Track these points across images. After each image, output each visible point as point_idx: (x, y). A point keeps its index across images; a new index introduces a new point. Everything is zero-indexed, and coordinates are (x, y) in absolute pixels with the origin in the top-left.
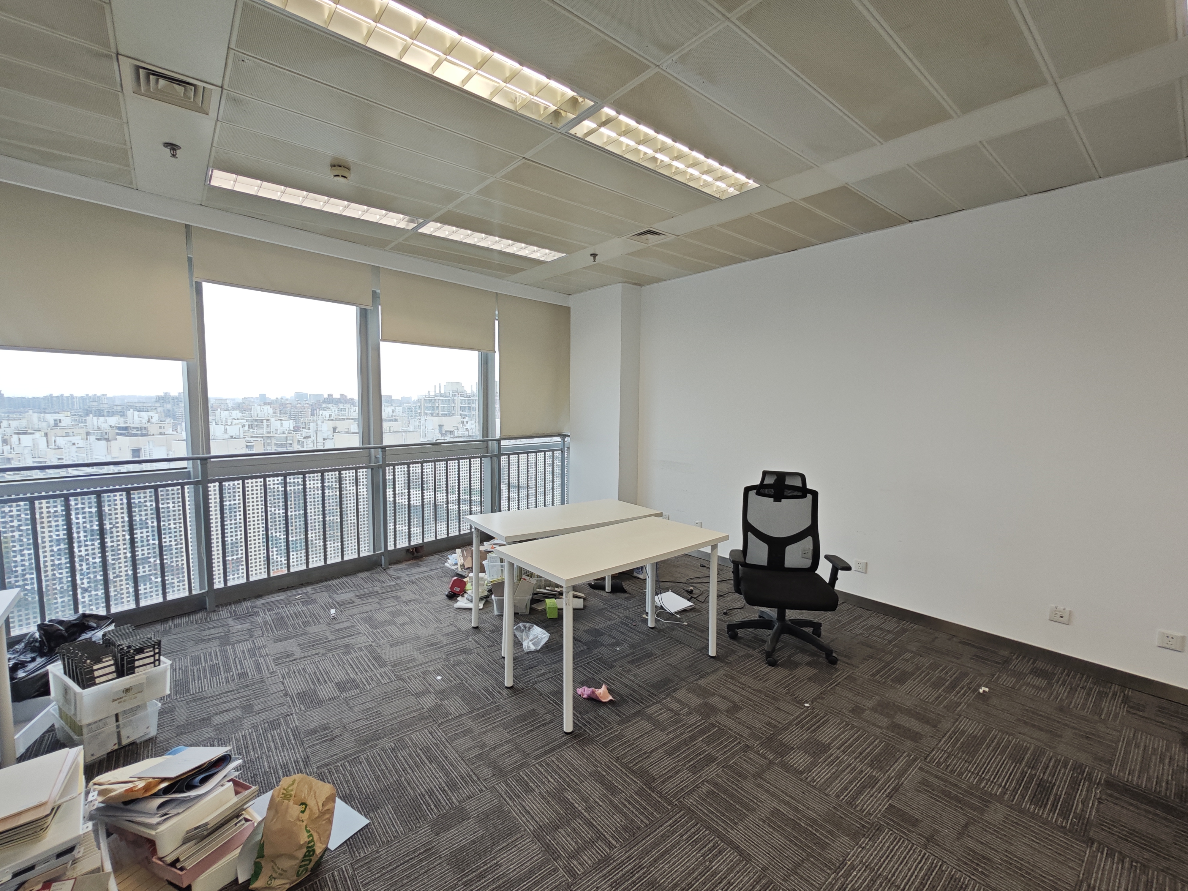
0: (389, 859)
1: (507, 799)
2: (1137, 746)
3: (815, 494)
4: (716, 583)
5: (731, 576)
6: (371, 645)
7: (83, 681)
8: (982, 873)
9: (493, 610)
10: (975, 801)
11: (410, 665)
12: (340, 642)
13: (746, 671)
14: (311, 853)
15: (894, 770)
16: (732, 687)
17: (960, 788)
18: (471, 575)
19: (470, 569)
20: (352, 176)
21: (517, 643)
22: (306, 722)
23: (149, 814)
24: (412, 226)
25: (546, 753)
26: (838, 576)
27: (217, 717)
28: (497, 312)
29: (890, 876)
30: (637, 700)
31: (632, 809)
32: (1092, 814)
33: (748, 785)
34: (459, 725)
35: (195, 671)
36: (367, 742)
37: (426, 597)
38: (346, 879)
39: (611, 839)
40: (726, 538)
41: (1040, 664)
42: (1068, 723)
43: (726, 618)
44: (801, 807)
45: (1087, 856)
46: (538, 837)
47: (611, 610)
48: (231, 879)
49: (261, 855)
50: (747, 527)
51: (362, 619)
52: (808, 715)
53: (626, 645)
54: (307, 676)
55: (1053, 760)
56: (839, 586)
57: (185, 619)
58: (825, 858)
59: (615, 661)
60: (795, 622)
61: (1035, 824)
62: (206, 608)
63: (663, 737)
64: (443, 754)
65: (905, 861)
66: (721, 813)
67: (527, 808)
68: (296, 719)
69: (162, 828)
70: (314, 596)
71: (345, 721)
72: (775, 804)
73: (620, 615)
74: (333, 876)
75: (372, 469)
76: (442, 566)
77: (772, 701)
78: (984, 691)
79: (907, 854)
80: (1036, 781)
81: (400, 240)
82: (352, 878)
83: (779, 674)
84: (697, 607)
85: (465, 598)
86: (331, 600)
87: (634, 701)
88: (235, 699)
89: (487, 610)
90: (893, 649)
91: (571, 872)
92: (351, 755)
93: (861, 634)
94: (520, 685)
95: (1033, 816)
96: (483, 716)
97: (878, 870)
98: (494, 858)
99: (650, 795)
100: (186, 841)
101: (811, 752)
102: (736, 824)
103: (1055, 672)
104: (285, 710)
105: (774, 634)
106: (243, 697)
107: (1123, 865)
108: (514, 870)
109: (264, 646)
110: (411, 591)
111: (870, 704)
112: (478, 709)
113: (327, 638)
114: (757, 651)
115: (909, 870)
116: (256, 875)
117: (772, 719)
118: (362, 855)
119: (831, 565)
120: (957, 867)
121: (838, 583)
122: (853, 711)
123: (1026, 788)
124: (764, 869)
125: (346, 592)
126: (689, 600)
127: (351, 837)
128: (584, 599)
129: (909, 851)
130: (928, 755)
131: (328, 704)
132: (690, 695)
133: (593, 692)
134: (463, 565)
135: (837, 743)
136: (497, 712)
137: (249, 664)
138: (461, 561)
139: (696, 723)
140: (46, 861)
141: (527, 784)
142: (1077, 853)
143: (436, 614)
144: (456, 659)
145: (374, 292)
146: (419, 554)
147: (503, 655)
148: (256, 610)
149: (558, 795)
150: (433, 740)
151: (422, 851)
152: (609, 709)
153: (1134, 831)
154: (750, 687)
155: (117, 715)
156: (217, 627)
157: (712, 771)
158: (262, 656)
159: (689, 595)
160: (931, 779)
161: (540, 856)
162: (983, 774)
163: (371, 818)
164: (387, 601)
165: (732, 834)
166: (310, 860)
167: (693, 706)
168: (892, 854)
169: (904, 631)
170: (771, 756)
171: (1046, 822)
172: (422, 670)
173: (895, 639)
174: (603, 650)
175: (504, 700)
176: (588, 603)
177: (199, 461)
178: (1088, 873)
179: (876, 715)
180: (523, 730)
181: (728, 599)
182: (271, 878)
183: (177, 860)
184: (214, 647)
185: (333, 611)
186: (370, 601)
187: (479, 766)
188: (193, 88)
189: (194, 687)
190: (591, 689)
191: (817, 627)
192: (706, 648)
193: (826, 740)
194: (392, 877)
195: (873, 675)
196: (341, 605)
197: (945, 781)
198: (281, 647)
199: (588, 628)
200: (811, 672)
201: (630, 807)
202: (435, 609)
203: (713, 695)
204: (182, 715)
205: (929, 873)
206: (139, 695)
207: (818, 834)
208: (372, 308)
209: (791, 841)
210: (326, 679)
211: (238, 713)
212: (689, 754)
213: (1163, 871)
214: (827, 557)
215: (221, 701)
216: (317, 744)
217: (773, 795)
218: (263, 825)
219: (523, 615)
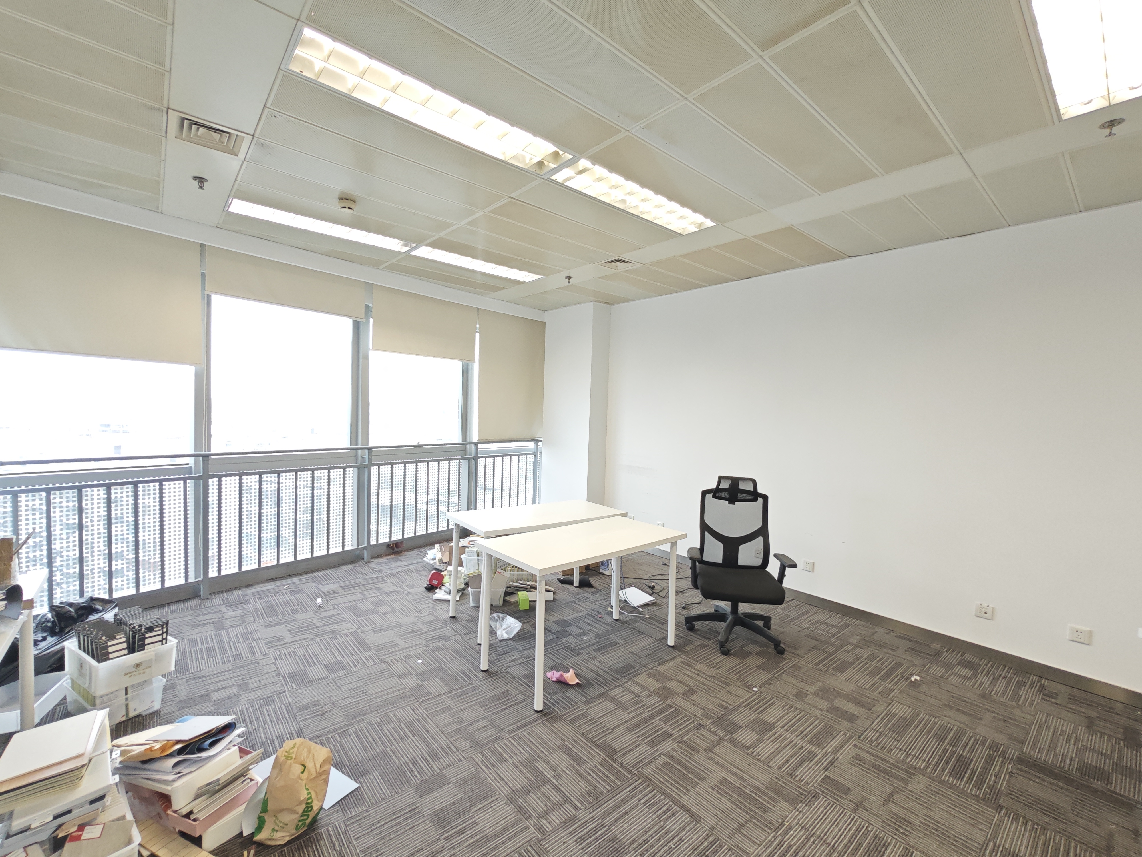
0: (378, 817)
1: (484, 768)
2: (1048, 728)
3: (765, 498)
4: (675, 580)
5: (689, 573)
6: (355, 632)
7: (98, 656)
8: (903, 833)
9: (469, 602)
10: (902, 774)
11: (393, 650)
12: (327, 629)
13: (701, 659)
14: (310, 809)
15: (831, 746)
16: (688, 673)
17: (888, 762)
18: (449, 568)
19: (449, 563)
20: (357, 208)
21: (493, 632)
22: (298, 699)
23: (165, 772)
24: (405, 249)
25: (518, 728)
26: (786, 573)
27: (216, 694)
28: (478, 326)
29: (822, 835)
30: (602, 683)
31: (596, 777)
32: (1003, 784)
33: (700, 757)
34: (439, 704)
35: (193, 652)
36: (355, 717)
37: (407, 589)
38: (339, 833)
39: (576, 802)
40: (684, 536)
41: (968, 657)
42: (989, 708)
43: (684, 612)
44: (746, 777)
45: (995, 820)
46: (511, 800)
47: (579, 603)
48: (237, 832)
49: (265, 810)
50: (704, 528)
51: (347, 608)
52: (757, 699)
53: (592, 635)
54: (297, 658)
55: (973, 739)
56: (786, 584)
57: (181, 606)
58: (766, 820)
59: (582, 649)
60: (747, 615)
61: (953, 793)
62: (200, 596)
63: (625, 716)
64: (425, 729)
65: (836, 823)
66: (675, 781)
67: (501, 775)
68: (288, 696)
69: (176, 784)
70: (301, 587)
71: (333, 699)
72: (724, 774)
73: (587, 607)
74: (328, 831)
75: (359, 469)
76: (420, 560)
77: (724, 686)
78: (916, 680)
79: (839, 817)
80: (957, 756)
81: (393, 261)
82: (345, 833)
83: (730, 662)
84: (658, 602)
85: (443, 591)
86: (317, 591)
87: (599, 685)
88: (232, 678)
89: (463, 601)
90: (835, 641)
91: (541, 830)
92: (341, 728)
93: (808, 628)
94: (494, 669)
95: (951, 786)
96: (460, 696)
97: (813, 830)
98: (472, 817)
99: (612, 766)
100: (197, 796)
101: (757, 730)
102: (688, 790)
103: (981, 663)
104: (278, 688)
105: (728, 626)
106: (238, 676)
107: (1025, 827)
108: (490, 828)
109: (256, 631)
110: (393, 583)
111: (812, 689)
112: (456, 690)
113: (314, 624)
114: (711, 641)
115: (840, 830)
116: (259, 828)
117: (723, 701)
118: (353, 814)
119: (779, 563)
120: (882, 829)
121: (785, 579)
122: (797, 695)
123: (947, 763)
124: (712, 828)
125: (331, 583)
126: (651, 595)
127: (343, 798)
128: (554, 593)
129: (840, 815)
130: (862, 734)
131: (318, 684)
132: (650, 680)
133: (562, 676)
134: (441, 560)
135: (781, 723)
136: (474, 693)
137: (243, 647)
138: (439, 556)
139: (654, 704)
140: (81, 806)
141: (501, 755)
142: (987, 818)
143: (416, 605)
144: (435, 645)
145: (367, 306)
146: (400, 549)
147: (479, 642)
148: (247, 598)
149: (529, 765)
150: (415, 716)
151: (407, 810)
152: (576, 691)
153: (1038, 799)
154: (704, 673)
155: (126, 689)
156: (211, 613)
157: (667, 746)
158: (255, 640)
159: (651, 590)
160: (863, 754)
161: (513, 816)
162: (910, 750)
163: (361, 783)
164: (370, 592)
165: (685, 800)
166: (308, 816)
167: (652, 689)
168: (825, 817)
169: (847, 625)
170: (721, 733)
171: (963, 792)
172: (404, 654)
173: (838, 633)
174: (572, 640)
175: (479, 681)
176: (557, 597)
177: (201, 458)
178: (995, 835)
179: (817, 699)
180: (498, 708)
181: (687, 595)
182: (274, 830)
183: (191, 812)
184: (209, 631)
185: (319, 600)
186: (353, 591)
187: (457, 739)
188: (228, 135)
189: (192, 666)
190: (559, 673)
191: (767, 620)
192: (666, 638)
193: (771, 720)
194: (381, 832)
195: (817, 664)
196: (327, 595)
197: (876, 756)
198: (271, 632)
199: (557, 619)
200: (761, 661)
201: (594, 775)
202: (414, 600)
203: (671, 680)
204: (183, 691)
205: (857, 833)
206: (147, 671)
207: (761, 800)
208: (364, 321)
209: (737, 805)
210: (315, 661)
211: (235, 690)
212: (648, 731)
213: (1059, 832)
214: (775, 556)
215: (218, 679)
216: (309, 718)
217: (722, 766)
218: (266, 784)
219: (497, 607)
